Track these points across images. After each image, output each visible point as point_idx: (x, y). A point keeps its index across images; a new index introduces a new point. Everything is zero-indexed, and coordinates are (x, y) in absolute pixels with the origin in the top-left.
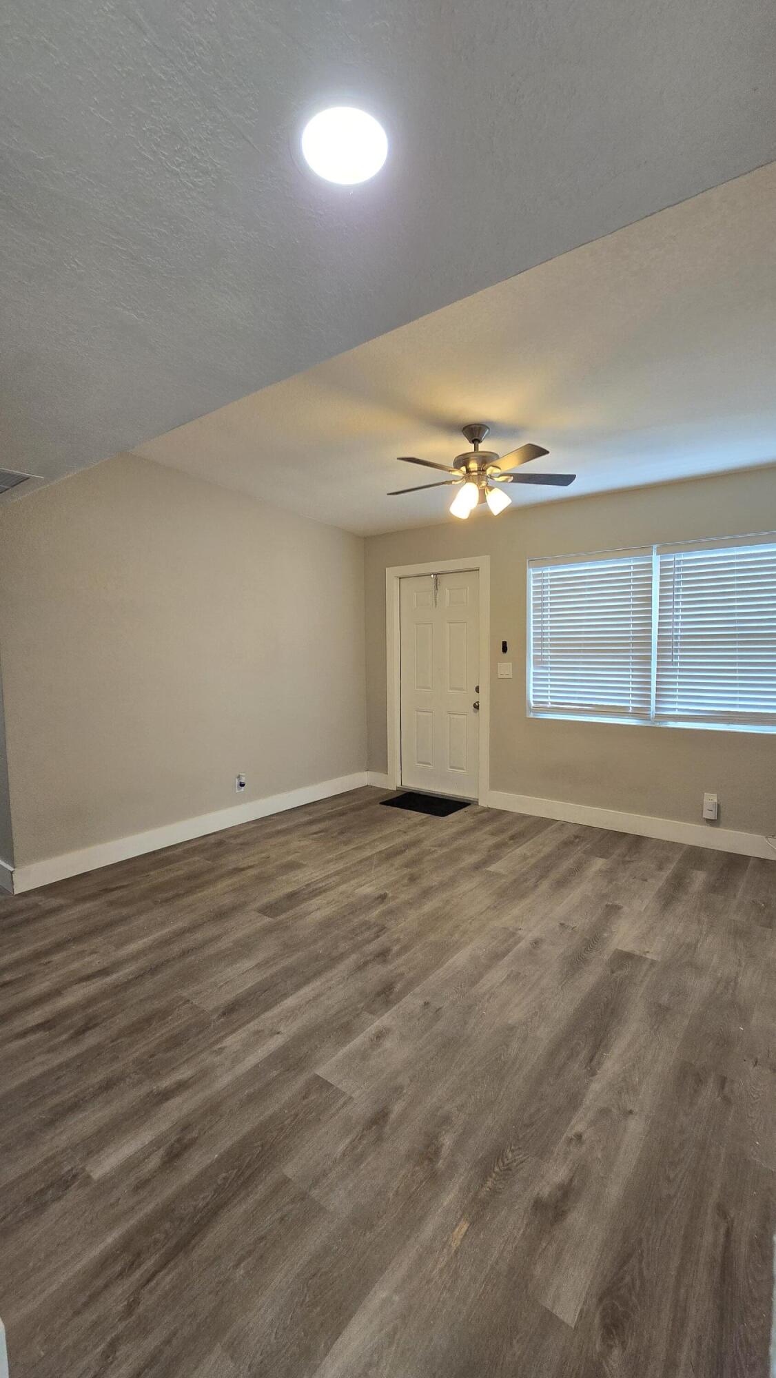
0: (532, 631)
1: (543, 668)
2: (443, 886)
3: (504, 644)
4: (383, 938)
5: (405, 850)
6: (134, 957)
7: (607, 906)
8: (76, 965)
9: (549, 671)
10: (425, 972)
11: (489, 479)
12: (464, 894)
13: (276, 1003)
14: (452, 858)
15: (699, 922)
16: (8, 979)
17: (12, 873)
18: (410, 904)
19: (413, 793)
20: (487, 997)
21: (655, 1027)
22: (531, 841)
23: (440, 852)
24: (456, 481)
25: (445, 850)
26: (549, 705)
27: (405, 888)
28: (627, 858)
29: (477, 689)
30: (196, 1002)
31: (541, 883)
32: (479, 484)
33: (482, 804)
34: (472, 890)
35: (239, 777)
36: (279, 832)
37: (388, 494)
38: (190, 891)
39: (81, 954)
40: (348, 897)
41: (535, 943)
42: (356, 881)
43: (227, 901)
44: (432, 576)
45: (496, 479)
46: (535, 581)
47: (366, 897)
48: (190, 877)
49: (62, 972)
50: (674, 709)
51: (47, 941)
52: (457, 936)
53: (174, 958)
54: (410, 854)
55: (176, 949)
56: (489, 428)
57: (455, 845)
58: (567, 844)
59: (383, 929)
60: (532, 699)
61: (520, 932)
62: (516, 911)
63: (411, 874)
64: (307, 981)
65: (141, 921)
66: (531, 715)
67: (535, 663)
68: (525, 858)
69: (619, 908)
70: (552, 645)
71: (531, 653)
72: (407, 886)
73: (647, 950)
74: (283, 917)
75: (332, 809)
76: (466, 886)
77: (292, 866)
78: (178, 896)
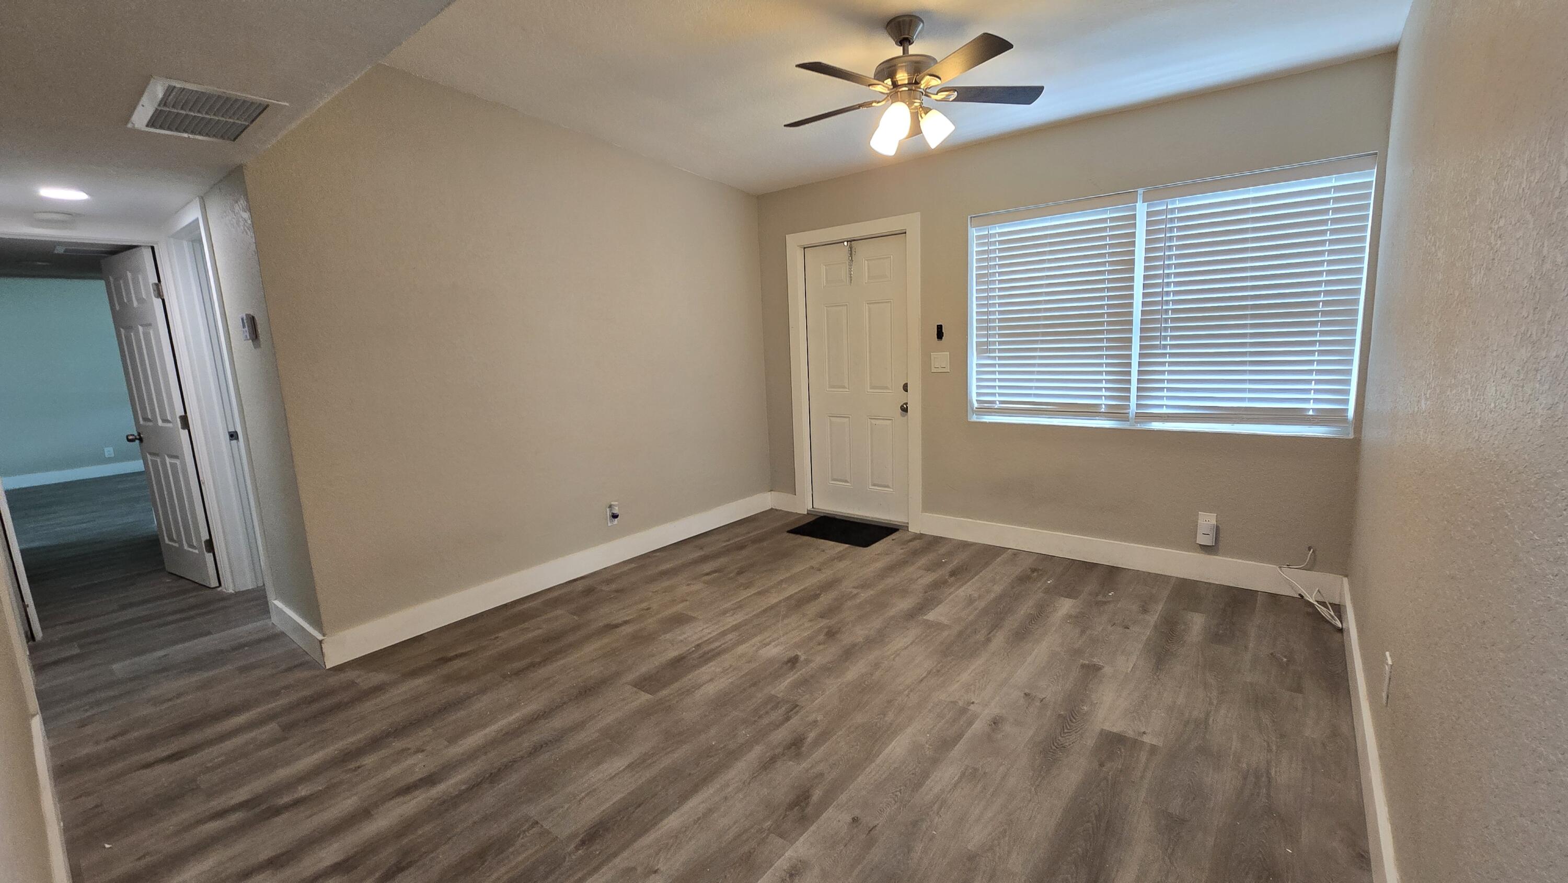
0: (975, 309)
1: (989, 358)
2: (871, 642)
3: (940, 328)
4: (795, 721)
5: (820, 594)
6: (472, 756)
7: (1083, 666)
8: (394, 770)
9: (998, 362)
10: (854, 768)
11: (923, 97)
12: (897, 654)
13: (655, 822)
14: (879, 604)
15: (1206, 685)
16: (303, 794)
17: (321, 642)
18: (828, 670)
19: (828, 517)
20: (936, 807)
21: (1169, 851)
22: (976, 578)
23: (864, 595)
24: (879, 102)
25: (871, 592)
26: (997, 405)
27: (821, 647)
28: (1100, 598)
29: (905, 387)
30: (547, 825)
31: (994, 636)
32: (910, 105)
33: (913, 529)
34: (906, 648)
35: (610, 506)
36: (664, 574)
37: (785, 126)
38: (547, 659)
39: (403, 753)
40: (749, 662)
41: (994, 723)
42: (758, 638)
43: (595, 671)
44: (846, 243)
45: (934, 97)
46: (978, 245)
47: (771, 661)
48: (548, 639)
49: (373, 781)
50: (1161, 406)
51: (360, 736)
52: (890, 717)
53: (522, 757)
54: (826, 599)
55: (526, 742)
56: (923, 23)
57: (881, 587)
58: (1023, 579)
59: (795, 707)
60: (974, 398)
61: (972, 707)
62: (965, 677)
63: (830, 627)
64: (695, 789)
65: (483, 703)
66: (974, 418)
67: (979, 352)
68: (971, 601)
69: (1097, 669)
70: (1001, 328)
71: (973, 340)
72: (824, 643)
73: (1143, 730)
74: (664, 692)
75: (727, 541)
76: (900, 642)
77: (680, 620)
78: (533, 666)
